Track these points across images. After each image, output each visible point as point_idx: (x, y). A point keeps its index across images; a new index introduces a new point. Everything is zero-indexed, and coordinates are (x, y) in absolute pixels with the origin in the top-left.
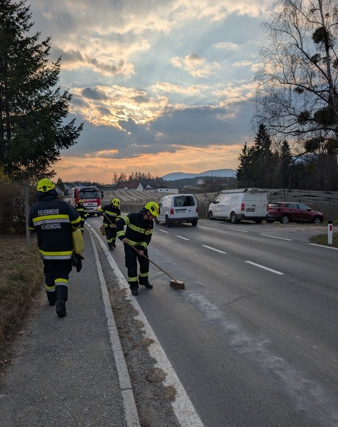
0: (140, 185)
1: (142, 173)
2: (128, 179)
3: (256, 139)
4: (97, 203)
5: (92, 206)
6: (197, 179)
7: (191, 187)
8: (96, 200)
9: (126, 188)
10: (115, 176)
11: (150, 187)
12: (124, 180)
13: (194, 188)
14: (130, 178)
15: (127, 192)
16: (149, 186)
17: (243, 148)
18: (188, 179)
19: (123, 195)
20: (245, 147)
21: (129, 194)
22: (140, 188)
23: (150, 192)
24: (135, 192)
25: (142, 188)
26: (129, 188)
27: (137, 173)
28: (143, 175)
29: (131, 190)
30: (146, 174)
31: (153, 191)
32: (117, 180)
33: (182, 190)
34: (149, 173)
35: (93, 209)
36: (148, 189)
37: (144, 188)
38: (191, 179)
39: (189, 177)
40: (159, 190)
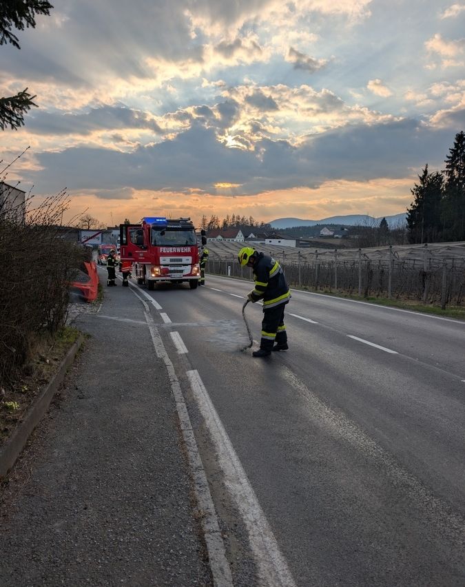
0: (240, 234)
1: (241, 217)
2: (221, 224)
3: (449, 157)
4: (190, 258)
5: (180, 265)
6: (319, 227)
7: (311, 238)
8: (188, 250)
9: (220, 237)
10: (204, 220)
11: (254, 237)
12: (216, 227)
13: (317, 239)
14: (225, 224)
15: (222, 243)
16: (252, 235)
17: (422, 174)
18: (305, 227)
19: (217, 247)
20: (426, 172)
21: (224, 245)
22: (240, 237)
23: (255, 244)
24: (232, 242)
25: (243, 237)
26: (223, 237)
27: (234, 217)
28: (243, 219)
29: (227, 240)
30: (247, 218)
31: (259, 242)
32: (206, 226)
33: (301, 242)
34: (251, 218)
35: (182, 271)
36: (252, 239)
37: (246, 237)
38: (309, 227)
39: (307, 225)
40: (267, 241)
